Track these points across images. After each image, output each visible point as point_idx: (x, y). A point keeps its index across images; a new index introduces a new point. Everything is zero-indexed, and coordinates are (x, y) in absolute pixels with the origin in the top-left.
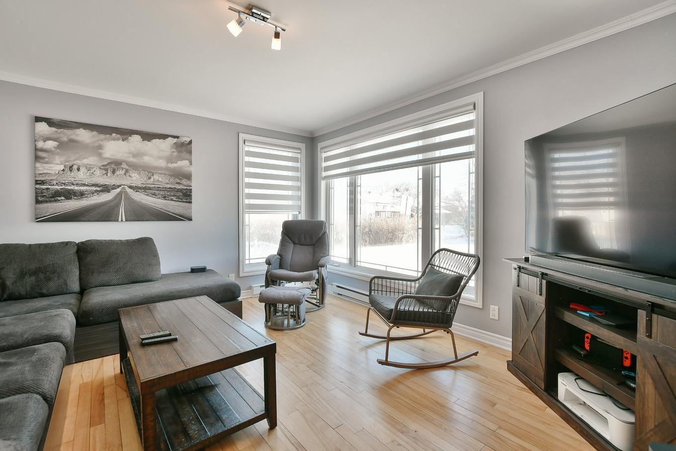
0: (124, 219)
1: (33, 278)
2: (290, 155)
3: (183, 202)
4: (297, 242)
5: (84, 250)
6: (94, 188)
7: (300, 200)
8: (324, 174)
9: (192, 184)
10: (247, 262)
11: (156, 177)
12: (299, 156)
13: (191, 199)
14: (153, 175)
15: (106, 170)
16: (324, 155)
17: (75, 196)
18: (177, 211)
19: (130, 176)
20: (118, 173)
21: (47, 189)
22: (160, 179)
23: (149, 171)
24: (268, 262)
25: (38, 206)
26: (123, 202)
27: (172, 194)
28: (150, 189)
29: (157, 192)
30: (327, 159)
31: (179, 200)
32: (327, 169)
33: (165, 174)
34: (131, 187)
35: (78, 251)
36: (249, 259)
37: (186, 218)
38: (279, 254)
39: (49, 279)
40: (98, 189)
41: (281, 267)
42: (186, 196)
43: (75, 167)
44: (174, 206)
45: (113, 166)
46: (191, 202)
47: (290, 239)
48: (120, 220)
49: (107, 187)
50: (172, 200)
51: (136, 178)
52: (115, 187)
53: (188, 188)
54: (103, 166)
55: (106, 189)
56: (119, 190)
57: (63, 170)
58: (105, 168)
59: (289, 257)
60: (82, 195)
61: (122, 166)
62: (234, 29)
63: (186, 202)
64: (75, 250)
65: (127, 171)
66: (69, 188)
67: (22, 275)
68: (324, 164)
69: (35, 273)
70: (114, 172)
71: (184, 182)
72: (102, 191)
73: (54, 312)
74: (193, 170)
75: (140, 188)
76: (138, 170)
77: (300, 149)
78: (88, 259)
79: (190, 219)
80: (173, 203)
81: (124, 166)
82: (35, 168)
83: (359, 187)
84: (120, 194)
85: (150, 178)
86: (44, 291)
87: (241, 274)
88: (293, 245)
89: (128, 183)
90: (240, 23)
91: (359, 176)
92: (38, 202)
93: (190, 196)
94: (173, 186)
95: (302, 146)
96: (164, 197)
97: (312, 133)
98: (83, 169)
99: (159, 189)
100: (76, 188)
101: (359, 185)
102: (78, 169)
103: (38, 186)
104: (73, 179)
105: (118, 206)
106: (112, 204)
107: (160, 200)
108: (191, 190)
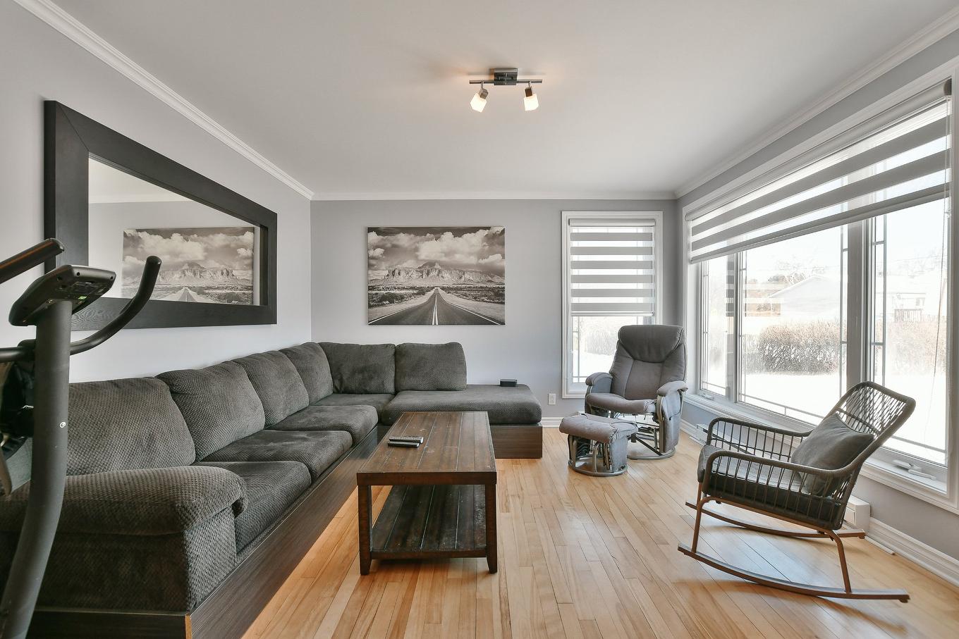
0: (437, 323)
1: (360, 376)
2: (640, 230)
3: (496, 303)
4: (638, 356)
5: (399, 353)
6: (411, 291)
7: (655, 296)
8: (693, 254)
9: (505, 282)
10: (575, 380)
11: (467, 276)
12: (652, 230)
13: (504, 299)
14: (464, 274)
15: (422, 272)
16: (692, 224)
17: (397, 299)
18: (488, 314)
19: (442, 277)
20: (431, 274)
21: (377, 294)
22: (471, 278)
23: (460, 269)
24: (589, 382)
25: (370, 310)
26: (436, 305)
27: (483, 294)
28: (461, 289)
29: (468, 293)
30: (697, 230)
31: (491, 300)
32: (697, 245)
33: (476, 272)
34: (443, 289)
35: (395, 354)
36: (579, 377)
37: (497, 321)
38: (612, 373)
39: (371, 378)
40: (415, 292)
41: (613, 390)
42: (498, 295)
43: (397, 272)
44: (485, 308)
45: (427, 267)
46: (504, 303)
47: (629, 353)
48: (433, 323)
49: (422, 290)
50: (483, 301)
51: (448, 279)
52: (429, 289)
53: (500, 286)
54: (420, 268)
55: (422, 291)
56: (432, 292)
57: (388, 275)
58: (420, 270)
59: (625, 377)
60: (401, 298)
61: (435, 267)
62: (478, 104)
63: (498, 303)
64: (392, 352)
65: (440, 272)
66: (392, 292)
67: (354, 372)
68: (693, 239)
69: (362, 371)
70: (428, 274)
71: (497, 279)
72: (418, 294)
73: (360, 407)
74: (506, 265)
75: (452, 289)
76: (450, 270)
77: (653, 220)
78: (402, 362)
79: (503, 323)
80: (484, 304)
81: (437, 266)
82: (368, 275)
83: (744, 271)
84: (433, 296)
85: (461, 278)
86: (368, 389)
87: (565, 396)
88: (632, 361)
89: (441, 284)
90: (484, 95)
91: (744, 252)
92: (370, 306)
93: (502, 296)
94: (485, 286)
95: (658, 215)
96: (475, 298)
97: (673, 193)
98: (403, 273)
99: (470, 289)
100: (397, 292)
101: (744, 267)
102: (399, 274)
103: (370, 292)
104: (395, 284)
105: (431, 309)
106: (426, 307)
107: (470, 302)
108: (504, 288)
